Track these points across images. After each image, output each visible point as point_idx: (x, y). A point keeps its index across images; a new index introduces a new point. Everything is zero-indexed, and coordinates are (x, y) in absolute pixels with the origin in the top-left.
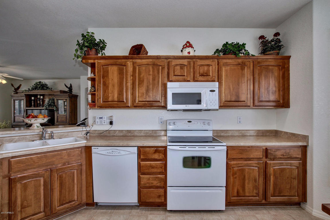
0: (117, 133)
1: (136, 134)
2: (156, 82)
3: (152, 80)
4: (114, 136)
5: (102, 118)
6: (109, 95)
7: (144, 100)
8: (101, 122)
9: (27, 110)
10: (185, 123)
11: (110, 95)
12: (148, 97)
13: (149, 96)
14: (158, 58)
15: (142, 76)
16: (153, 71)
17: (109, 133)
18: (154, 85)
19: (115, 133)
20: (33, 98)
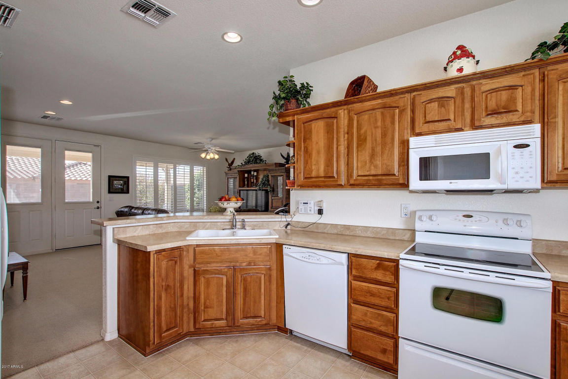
0: (328, 228)
1: (358, 233)
2: (388, 140)
3: (380, 135)
4: (324, 233)
5: (307, 203)
6: (312, 167)
7: (367, 173)
8: (306, 209)
9: (240, 190)
10: (456, 219)
11: (314, 167)
12: (372, 167)
13: (376, 167)
14: (392, 94)
15: (362, 131)
16: (383, 120)
17: (317, 228)
18: (384, 145)
19: (325, 229)
20: (246, 175)
